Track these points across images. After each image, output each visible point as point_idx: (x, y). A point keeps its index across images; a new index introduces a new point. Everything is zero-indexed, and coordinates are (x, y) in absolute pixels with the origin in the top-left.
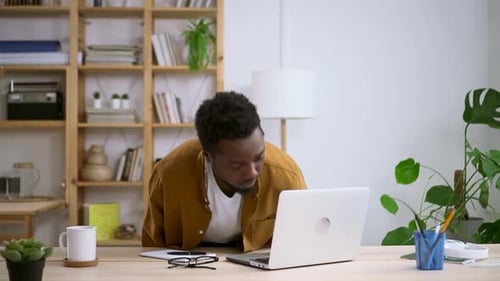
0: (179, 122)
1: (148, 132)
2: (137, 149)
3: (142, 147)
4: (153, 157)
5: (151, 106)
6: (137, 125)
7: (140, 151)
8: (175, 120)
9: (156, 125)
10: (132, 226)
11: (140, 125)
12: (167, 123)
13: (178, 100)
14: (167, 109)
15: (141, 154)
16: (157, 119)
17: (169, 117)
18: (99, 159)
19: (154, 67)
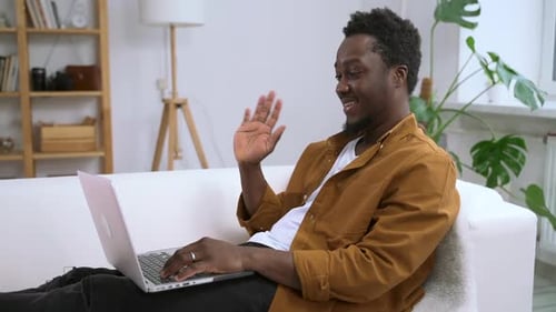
0: (56, 27)
1: (22, 37)
2: (10, 57)
3: (15, 54)
4: (28, 66)
5: (24, 8)
6: (8, 29)
7: (13, 59)
8: (51, 25)
9: (30, 30)
10: (9, 140)
11: (13, 29)
12: (43, 29)
13: (53, 4)
14: (42, 13)
15: (15, 62)
16: (29, 22)
17: (45, 22)
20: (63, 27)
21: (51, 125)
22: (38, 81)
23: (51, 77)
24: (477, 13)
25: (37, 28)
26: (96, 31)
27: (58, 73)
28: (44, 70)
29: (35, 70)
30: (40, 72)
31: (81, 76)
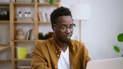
0: (46, 21)
3: (35, 29)
6: (33, 22)
13: (46, 14)
18: (21, 33)
19: (38, 3)
25: (41, 21)
27: (46, 34)
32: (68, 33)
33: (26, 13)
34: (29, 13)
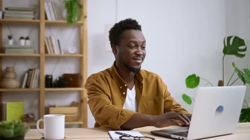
0: (59, 53)
1: (43, 60)
2: (35, 70)
3: (38, 68)
7: (36, 70)
8: (57, 53)
9: (47, 55)
10: (32, 115)
11: (38, 55)
12: (53, 55)
13: (58, 41)
14: (52, 46)
15: (37, 72)
16: (46, 52)
17: (54, 51)
18: (12, 75)
19: (46, 21)
20: (62, 53)
21: (54, 106)
22: (49, 82)
23: (56, 80)
24: (245, 50)
25: (49, 54)
26: (81, 55)
27: (60, 78)
28: (52, 76)
29: (47, 76)
30: (50, 77)
31: (71, 79)
32: (139, 55)
33: (22, 38)
34: (27, 38)
